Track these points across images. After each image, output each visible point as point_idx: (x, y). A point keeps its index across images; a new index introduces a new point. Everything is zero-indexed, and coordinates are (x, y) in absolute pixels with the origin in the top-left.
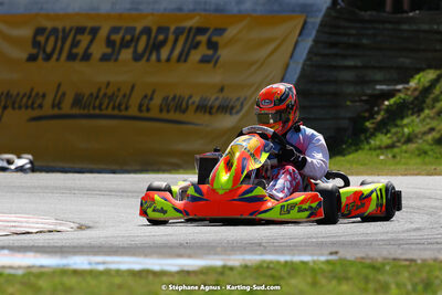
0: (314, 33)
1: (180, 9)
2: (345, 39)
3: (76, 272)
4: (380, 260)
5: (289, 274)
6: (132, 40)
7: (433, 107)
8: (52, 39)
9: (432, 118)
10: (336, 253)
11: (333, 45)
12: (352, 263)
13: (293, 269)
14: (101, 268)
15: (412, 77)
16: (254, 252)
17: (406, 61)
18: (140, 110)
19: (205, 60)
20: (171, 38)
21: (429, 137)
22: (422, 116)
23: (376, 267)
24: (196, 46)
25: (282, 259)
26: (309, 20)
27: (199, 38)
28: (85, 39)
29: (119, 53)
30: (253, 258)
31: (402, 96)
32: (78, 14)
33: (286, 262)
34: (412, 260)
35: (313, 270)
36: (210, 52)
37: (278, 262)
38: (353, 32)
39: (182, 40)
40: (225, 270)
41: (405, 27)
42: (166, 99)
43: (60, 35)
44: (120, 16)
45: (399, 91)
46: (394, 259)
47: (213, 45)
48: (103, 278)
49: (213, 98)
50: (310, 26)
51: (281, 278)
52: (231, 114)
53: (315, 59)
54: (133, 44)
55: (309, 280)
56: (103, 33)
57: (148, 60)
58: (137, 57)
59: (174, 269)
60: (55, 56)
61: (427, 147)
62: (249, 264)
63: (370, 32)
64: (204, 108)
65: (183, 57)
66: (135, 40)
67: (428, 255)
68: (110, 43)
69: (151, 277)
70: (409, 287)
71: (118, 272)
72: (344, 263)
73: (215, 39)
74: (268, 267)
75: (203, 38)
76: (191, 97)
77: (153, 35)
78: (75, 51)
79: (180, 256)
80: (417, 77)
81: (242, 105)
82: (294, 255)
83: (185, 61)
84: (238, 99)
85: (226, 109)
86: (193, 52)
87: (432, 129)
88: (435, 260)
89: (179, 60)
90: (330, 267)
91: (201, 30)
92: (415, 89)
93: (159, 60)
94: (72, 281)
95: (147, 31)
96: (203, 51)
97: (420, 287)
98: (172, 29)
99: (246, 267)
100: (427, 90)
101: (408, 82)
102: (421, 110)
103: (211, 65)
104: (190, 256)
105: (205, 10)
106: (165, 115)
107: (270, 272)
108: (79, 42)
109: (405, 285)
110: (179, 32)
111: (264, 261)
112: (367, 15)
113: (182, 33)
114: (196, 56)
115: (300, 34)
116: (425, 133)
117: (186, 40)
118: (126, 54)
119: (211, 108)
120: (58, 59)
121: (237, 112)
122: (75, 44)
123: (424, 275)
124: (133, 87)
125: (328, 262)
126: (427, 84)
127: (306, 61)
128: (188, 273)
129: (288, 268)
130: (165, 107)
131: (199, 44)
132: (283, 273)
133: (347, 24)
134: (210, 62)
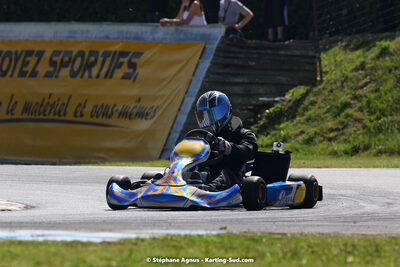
0: (211, 57)
1: (107, 37)
2: (236, 61)
3: (21, 243)
4: (259, 234)
5: (188, 244)
6: (68, 62)
7: (303, 115)
8: (7, 60)
9: (302, 123)
10: (225, 228)
11: (226, 66)
12: (237, 236)
13: (191, 241)
14: (41, 239)
15: (287, 91)
16: (161, 227)
17: (284, 79)
18: (75, 116)
19: (126, 77)
20: (100, 59)
21: (300, 138)
22: (295, 122)
23: (255, 240)
24: (120, 65)
25: (183, 232)
26: (208, 46)
27: (121, 60)
28: (33, 60)
29: (60, 69)
30: (160, 232)
31: (279, 106)
32: (27, 41)
33: (186, 236)
34: (282, 234)
35: (207, 242)
36: (131, 71)
37: (180, 235)
38: (242, 56)
39: (109, 60)
40: (138, 241)
41: (282, 52)
42: (96, 107)
43: (13, 56)
44: (61, 43)
45: (277, 102)
46: (270, 233)
47: (132, 65)
48: (43, 248)
49: (132, 106)
50: (207, 51)
52: (146, 119)
53: (212, 76)
54: (70, 65)
55: (203, 249)
56: (47, 55)
57: (82, 77)
58: (73, 75)
59: (98, 240)
60: (10, 73)
61: (298, 146)
62: (157, 236)
63: (255, 56)
64: (125, 114)
65: (109, 75)
66: (72, 61)
67: (295, 230)
68: (52, 63)
69: (80, 247)
70: (281, 255)
71: (54, 243)
72: (231, 236)
73: (134, 60)
74: (171, 239)
75: (125, 60)
76: (115, 106)
77: (86, 57)
78: (25, 69)
79: (103, 230)
80: (291, 91)
81: (155, 112)
82: (192, 230)
83: (111, 77)
84: (152, 108)
85: (142, 115)
86: (117, 70)
87: (302, 132)
88: (302, 234)
89: (106, 77)
90: (220, 239)
91: (123, 54)
92: (290, 101)
93: (90, 77)
94: (17, 250)
95: (81, 54)
96: (125, 69)
97: (289, 255)
98: (101, 53)
99: (154, 239)
100: (299, 102)
101: (284, 96)
102: (294, 117)
103: (131, 80)
104: (111, 231)
105: (127, 38)
106: (94, 120)
107: (173, 243)
108: (28, 62)
109: (277, 254)
110: (106, 54)
111: (168, 235)
112: (252, 43)
113: (109, 55)
114: (119, 73)
115: (200, 58)
116: (297, 135)
117: (112, 61)
118: (65, 72)
119: (131, 114)
120: (11, 76)
121: (152, 118)
122: (25, 64)
123: (292, 246)
124: (70, 97)
125: (218, 235)
126: (299, 97)
127: (205, 78)
128: (109, 244)
129: (187, 240)
130: (95, 113)
131: (122, 64)
132: (183, 243)
133: (237, 50)
134: (130, 78)
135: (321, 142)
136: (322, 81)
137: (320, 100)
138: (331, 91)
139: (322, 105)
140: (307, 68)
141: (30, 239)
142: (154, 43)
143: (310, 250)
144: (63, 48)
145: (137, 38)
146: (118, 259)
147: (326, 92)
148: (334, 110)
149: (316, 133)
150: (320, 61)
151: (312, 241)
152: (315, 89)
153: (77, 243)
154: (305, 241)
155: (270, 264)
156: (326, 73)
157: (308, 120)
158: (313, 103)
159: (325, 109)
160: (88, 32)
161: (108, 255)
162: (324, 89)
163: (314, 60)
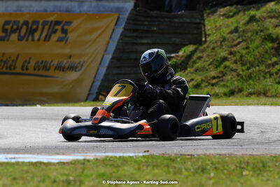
0: (124, 24)
1: (45, 10)
2: (142, 27)
4: (173, 155)
5: (122, 163)
6: (17, 29)
7: (193, 67)
9: (192, 73)
10: (148, 151)
11: (135, 31)
12: (158, 157)
13: (124, 160)
14: (13, 161)
15: (180, 49)
16: (101, 151)
17: (177, 40)
18: (22, 69)
19: (60, 40)
20: (40, 27)
21: (191, 84)
22: (187, 72)
23: (172, 159)
25: (118, 155)
26: (121, 16)
27: (57, 27)
29: (10, 36)
31: (174, 60)
33: (120, 157)
34: (192, 155)
35: (136, 161)
36: (63, 35)
37: (116, 157)
38: (146, 23)
39: (47, 27)
40: (87, 161)
41: (176, 20)
42: (37, 62)
44: (10, 15)
45: (173, 57)
46: (181, 155)
47: (64, 31)
49: (65, 62)
50: (121, 20)
51: (118, 166)
52: (76, 71)
53: (124, 39)
54: (18, 31)
55: (136, 167)
57: (27, 40)
58: (20, 39)
59: (57, 161)
62: (99, 158)
63: (157, 23)
65: (47, 39)
66: (19, 29)
67: (200, 152)
68: (4, 30)
69: (43, 166)
70: (192, 170)
71: (23, 163)
72: (153, 157)
73: (66, 27)
74: (110, 160)
75: (59, 27)
76: (52, 61)
77: (30, 25)
79: (58, 154)
80: (183, 49)
81: (82, 66)
82: (124, 153)
83: (49, 40)
84: (80, 62)
85: (72, 68)
86: (53, 35)
87: (192, 80)
88: (205, 155)
89: (45, 40)
90: (146, 160)
91: (57, 23)
92: (182, 56)
93: (33, 40)
95: (26, 23)
96: (59, 34)
97: (199, 171)
98: (41, 21)
99: (97, 159)
100: (189, 57)
101: (178, 52)
102: (186, 69)
103: (64, 43)
104: (63, 154)
105: (60, 11)
107: (111, 163)
109: (190, 169)
110: (45, 23)
111: (107, 157)
112: (154, 13)
113: (47, 24)
114: (55, 37)
115: (116, 25)
117: (49, 28)
118: (14, 37)
119: (64, 68)
121: (79, 70)
123: (200, 163)
124: (18, 55)
125: (143, 156)
126: (189, 53)
127: (119, 40)
128: (64, 163)
129: (121, 161)
130: (37, 67)
131: (56, 30)
132: (119, 163)
133: (143, 19)
134: (62, 41)
135: (206, 86)
136: (206, 41)
137: (205, 55)
138: (213, 49)
139: (207, 59)
140: (195, 32)
141: (5, 161)
142: (81, 15)
143: (214, 166)
144: (12, 19)
145: (68, 11)
146: (74, 175)
147: (210, 49)
148: (215, 62)
149: (202, 80)
150: (204, 26)
151: (214, 160)
152: (201, 48)
153: (41, 163)
154: (209, 160)
155: (187, 177)
156: (209, 35)
157: (196, 70)
158: (200, 58)
159: (209, 62)
160: (31, 6)
161: (66, 172)
162: (208, 47)
163: (199, 26)
